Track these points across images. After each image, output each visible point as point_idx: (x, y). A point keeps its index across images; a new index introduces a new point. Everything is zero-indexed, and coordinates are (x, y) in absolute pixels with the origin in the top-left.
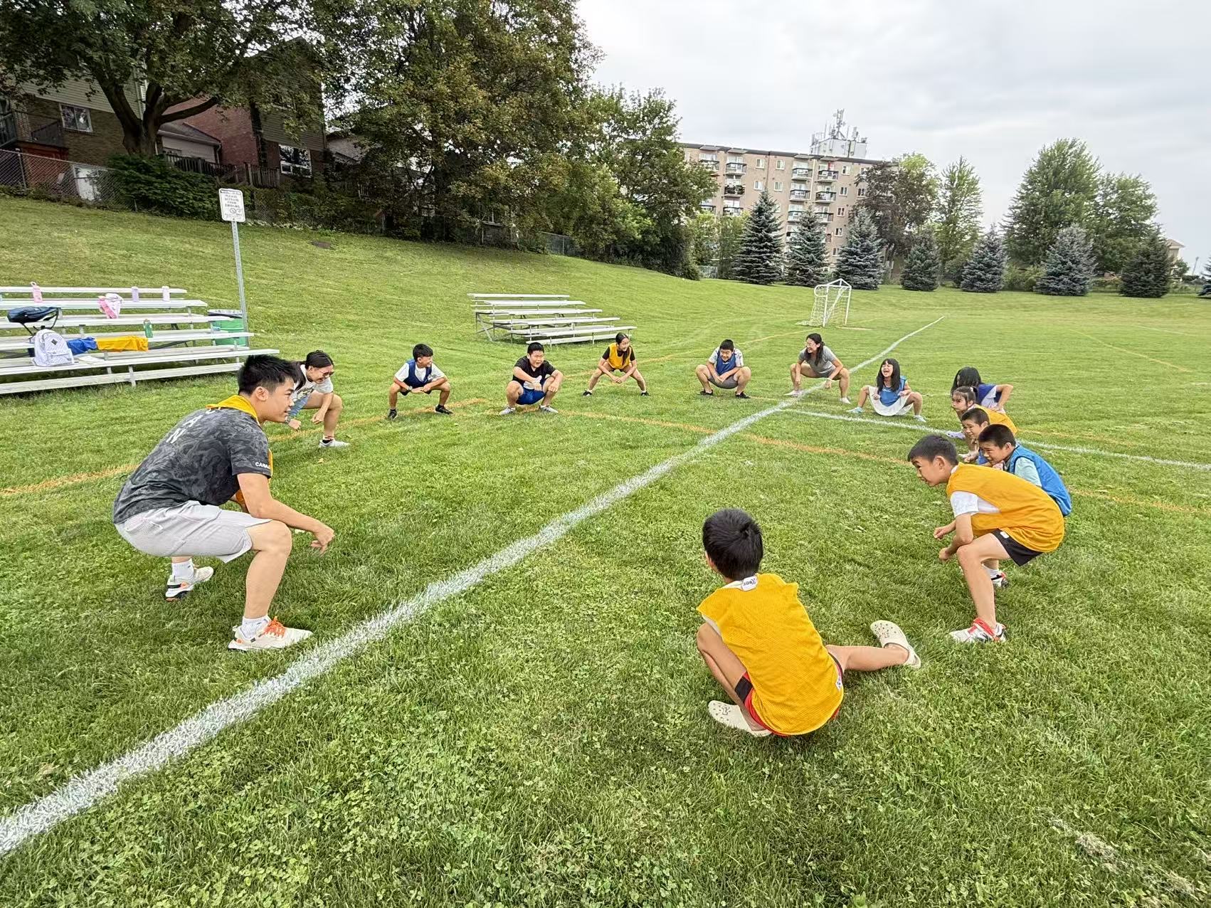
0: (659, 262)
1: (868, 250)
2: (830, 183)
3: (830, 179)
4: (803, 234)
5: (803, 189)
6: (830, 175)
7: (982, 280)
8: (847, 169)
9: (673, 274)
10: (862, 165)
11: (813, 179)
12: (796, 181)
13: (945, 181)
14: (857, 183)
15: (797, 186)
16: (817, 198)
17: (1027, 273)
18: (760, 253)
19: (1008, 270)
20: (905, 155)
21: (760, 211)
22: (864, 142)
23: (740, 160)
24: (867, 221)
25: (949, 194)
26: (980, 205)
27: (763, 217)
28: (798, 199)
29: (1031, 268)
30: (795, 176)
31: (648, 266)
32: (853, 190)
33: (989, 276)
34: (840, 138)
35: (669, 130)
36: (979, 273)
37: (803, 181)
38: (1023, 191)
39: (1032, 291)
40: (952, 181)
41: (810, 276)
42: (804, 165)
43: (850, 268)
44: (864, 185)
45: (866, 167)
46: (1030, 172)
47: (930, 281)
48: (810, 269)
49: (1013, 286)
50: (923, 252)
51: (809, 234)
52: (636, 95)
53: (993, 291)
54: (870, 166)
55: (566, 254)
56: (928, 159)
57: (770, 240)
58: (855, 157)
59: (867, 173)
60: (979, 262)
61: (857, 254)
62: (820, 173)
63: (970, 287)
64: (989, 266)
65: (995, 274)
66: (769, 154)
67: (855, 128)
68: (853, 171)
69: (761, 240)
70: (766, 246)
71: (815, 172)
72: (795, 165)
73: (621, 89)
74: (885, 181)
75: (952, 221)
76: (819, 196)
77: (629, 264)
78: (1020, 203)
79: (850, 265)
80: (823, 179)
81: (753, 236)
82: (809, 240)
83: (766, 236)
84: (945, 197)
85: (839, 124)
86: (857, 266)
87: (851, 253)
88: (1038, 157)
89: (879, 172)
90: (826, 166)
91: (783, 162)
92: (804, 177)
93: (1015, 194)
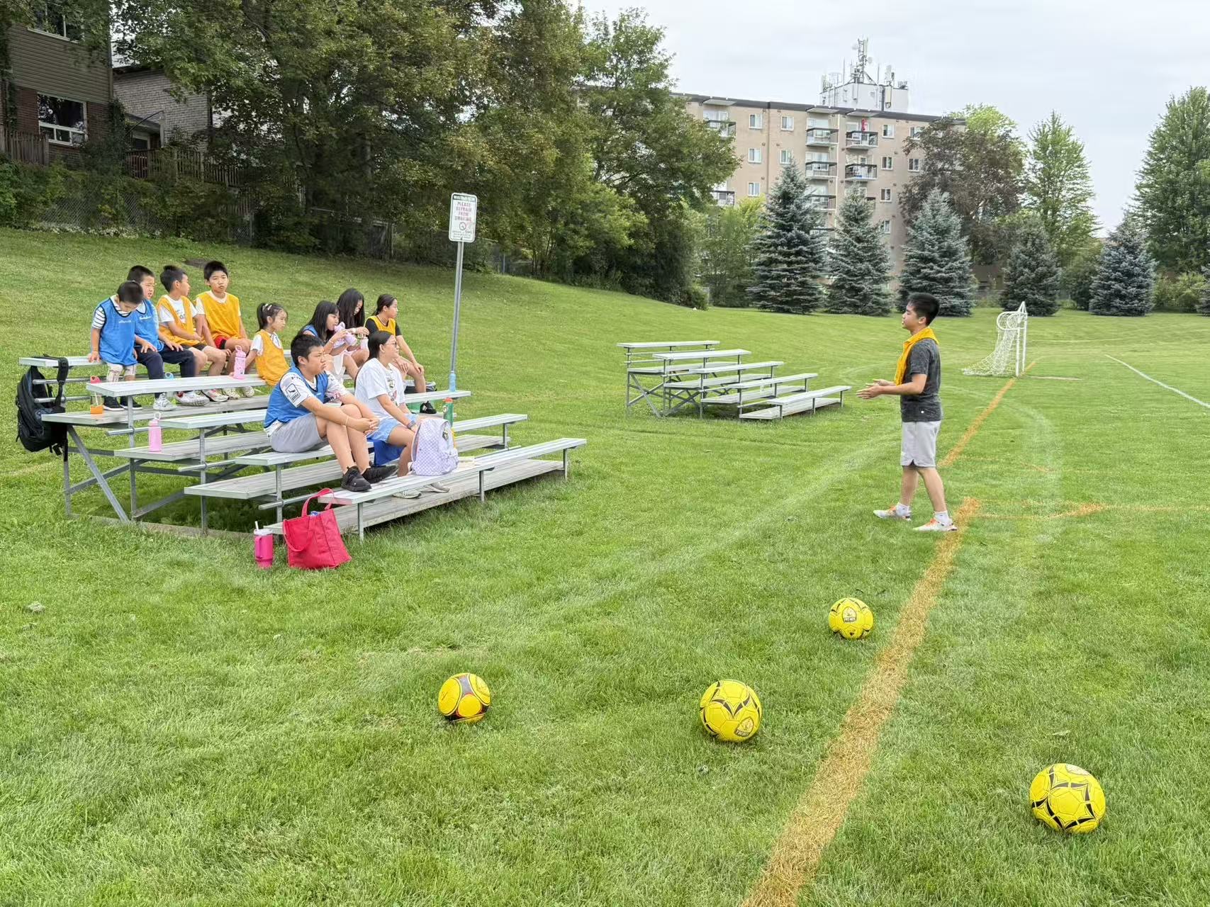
0: (647, 282)
1: (950, 254)
2: (864, 151)
3: (865, 144)
4: (847, 232)
5: (824, 160)
6: (864, 138)
7: (1122, 297)
8: (889, 129)
9: (666, 299)
10: (912, 124)
11: (839, 143)
12: (813, 148)
13: (1032, 146)
14: (908, 151)
15: (815, 156)
16: (847, 175)
17: (1179, 285)
18: (790, 263)
19: (1156, 282)
20: (968, 108)
21: (786, 198)
22: (903, 87)
23: (723, 116)
24: (945, 209)
25: (1040, 165)
26: (1090, 184)
27: (793, 207)
28: (817, 176)
29: (1184, 277)
30: (811, 141)
31: (630, 289)
32: (900, 161)
33: (1132, 290)
34: (866, 81)
35: (659, 73)
36: (1117, 286)
37: (823, 148)
38: (1151, 162)
39: (1194, 311)
40: (1044, 149)
41: (865, 298)
42: (823, 123)
43: (925, 283)
44: (919, 154)
45: (918, 126)
46: (1158, 133)
47: (1048, 301)
48: (866, 286)
49: (1162, 306)
50: (1030, 255)
51: (857, 230)
52: (601, 19)
53: (1140, 313)
54: (926, 125)
55: (508, 271)
56: (1006, 115)
57: (805, 243)
58: (893, 110)
59: (922, 135)
60: (1115, 270)
61: (933, 260)
62: (849, 135)
63: (1104, 308)
64: (1129, 274)
65: (1140, 287)
66: (769, 106)
67: (889, 68)
68: (898, 132)
69: (789, 243)
70: (798, 253)
71: (842, 135)
72: (811, 122)
73: (580, 8)
74: (951, 148)
75: (1051, 207)
76: (850, 171)
77: (603, 287)
78: (1150, 179)
79: (926, 277)
80: (853, 145)
81: (778, 236)
82: (859, 240)
83: (799, 237)
84: (1033, 170)
85: (863, 58)
86: (934, 279)
87: (925, 260)
88: (1165, 112)
89: (941, 135)
90: (856, 126)
91: (792, 118)
92: (825, 142)
93: (1142, 166)
